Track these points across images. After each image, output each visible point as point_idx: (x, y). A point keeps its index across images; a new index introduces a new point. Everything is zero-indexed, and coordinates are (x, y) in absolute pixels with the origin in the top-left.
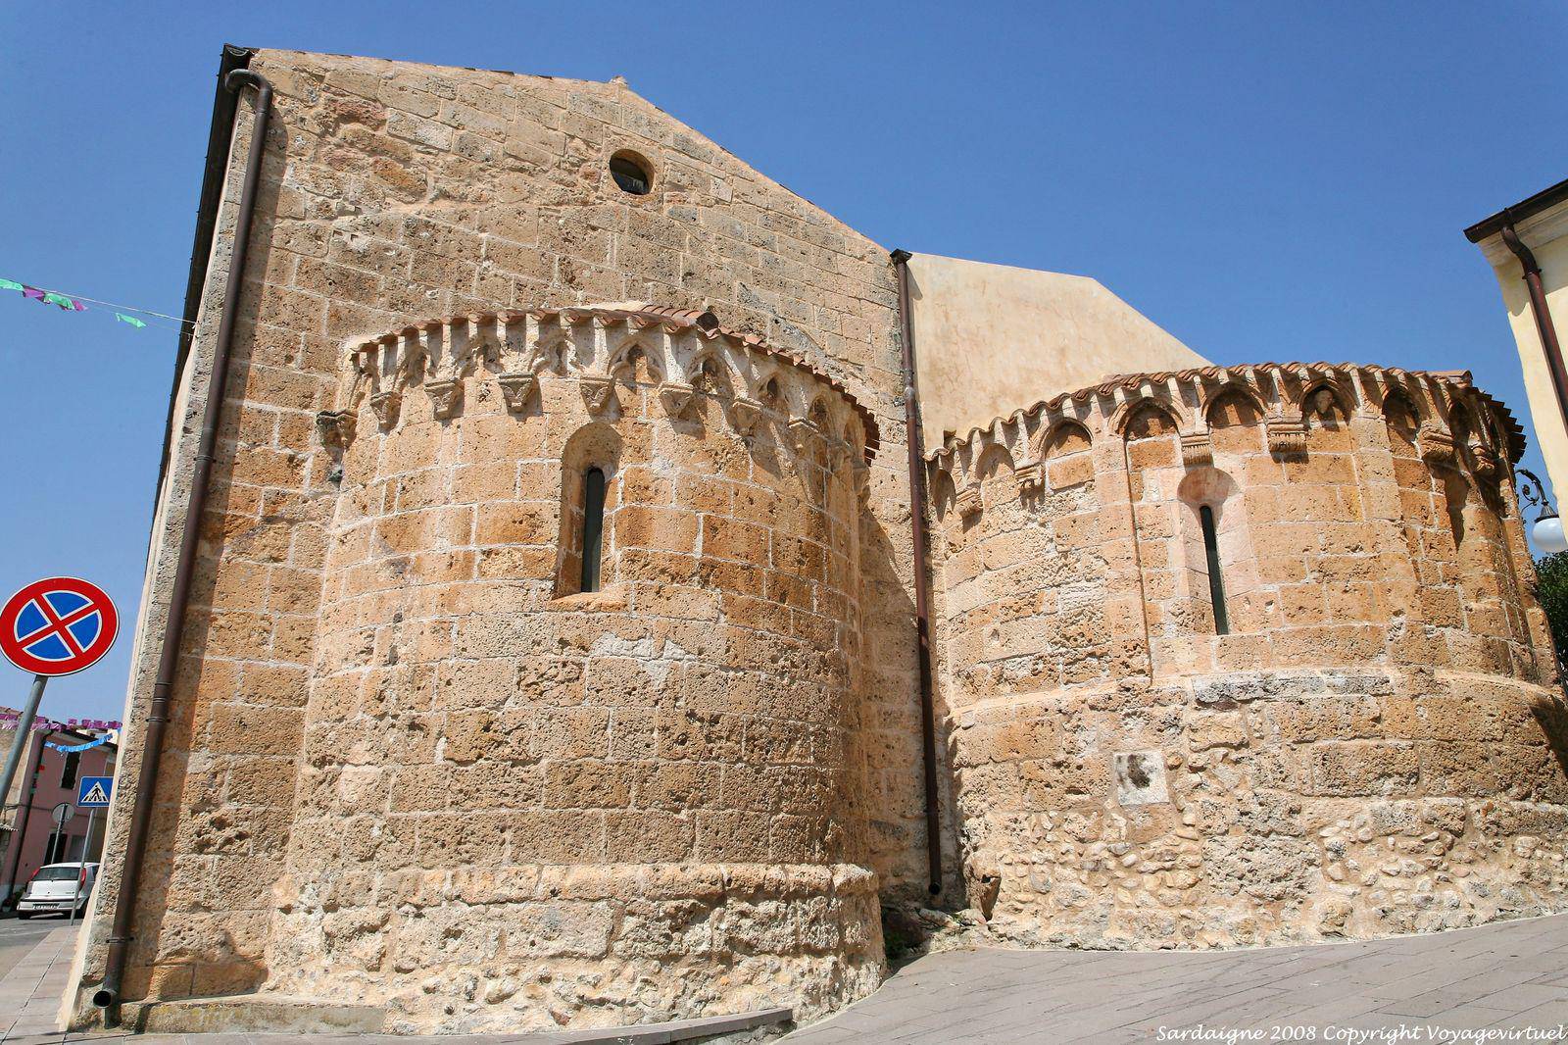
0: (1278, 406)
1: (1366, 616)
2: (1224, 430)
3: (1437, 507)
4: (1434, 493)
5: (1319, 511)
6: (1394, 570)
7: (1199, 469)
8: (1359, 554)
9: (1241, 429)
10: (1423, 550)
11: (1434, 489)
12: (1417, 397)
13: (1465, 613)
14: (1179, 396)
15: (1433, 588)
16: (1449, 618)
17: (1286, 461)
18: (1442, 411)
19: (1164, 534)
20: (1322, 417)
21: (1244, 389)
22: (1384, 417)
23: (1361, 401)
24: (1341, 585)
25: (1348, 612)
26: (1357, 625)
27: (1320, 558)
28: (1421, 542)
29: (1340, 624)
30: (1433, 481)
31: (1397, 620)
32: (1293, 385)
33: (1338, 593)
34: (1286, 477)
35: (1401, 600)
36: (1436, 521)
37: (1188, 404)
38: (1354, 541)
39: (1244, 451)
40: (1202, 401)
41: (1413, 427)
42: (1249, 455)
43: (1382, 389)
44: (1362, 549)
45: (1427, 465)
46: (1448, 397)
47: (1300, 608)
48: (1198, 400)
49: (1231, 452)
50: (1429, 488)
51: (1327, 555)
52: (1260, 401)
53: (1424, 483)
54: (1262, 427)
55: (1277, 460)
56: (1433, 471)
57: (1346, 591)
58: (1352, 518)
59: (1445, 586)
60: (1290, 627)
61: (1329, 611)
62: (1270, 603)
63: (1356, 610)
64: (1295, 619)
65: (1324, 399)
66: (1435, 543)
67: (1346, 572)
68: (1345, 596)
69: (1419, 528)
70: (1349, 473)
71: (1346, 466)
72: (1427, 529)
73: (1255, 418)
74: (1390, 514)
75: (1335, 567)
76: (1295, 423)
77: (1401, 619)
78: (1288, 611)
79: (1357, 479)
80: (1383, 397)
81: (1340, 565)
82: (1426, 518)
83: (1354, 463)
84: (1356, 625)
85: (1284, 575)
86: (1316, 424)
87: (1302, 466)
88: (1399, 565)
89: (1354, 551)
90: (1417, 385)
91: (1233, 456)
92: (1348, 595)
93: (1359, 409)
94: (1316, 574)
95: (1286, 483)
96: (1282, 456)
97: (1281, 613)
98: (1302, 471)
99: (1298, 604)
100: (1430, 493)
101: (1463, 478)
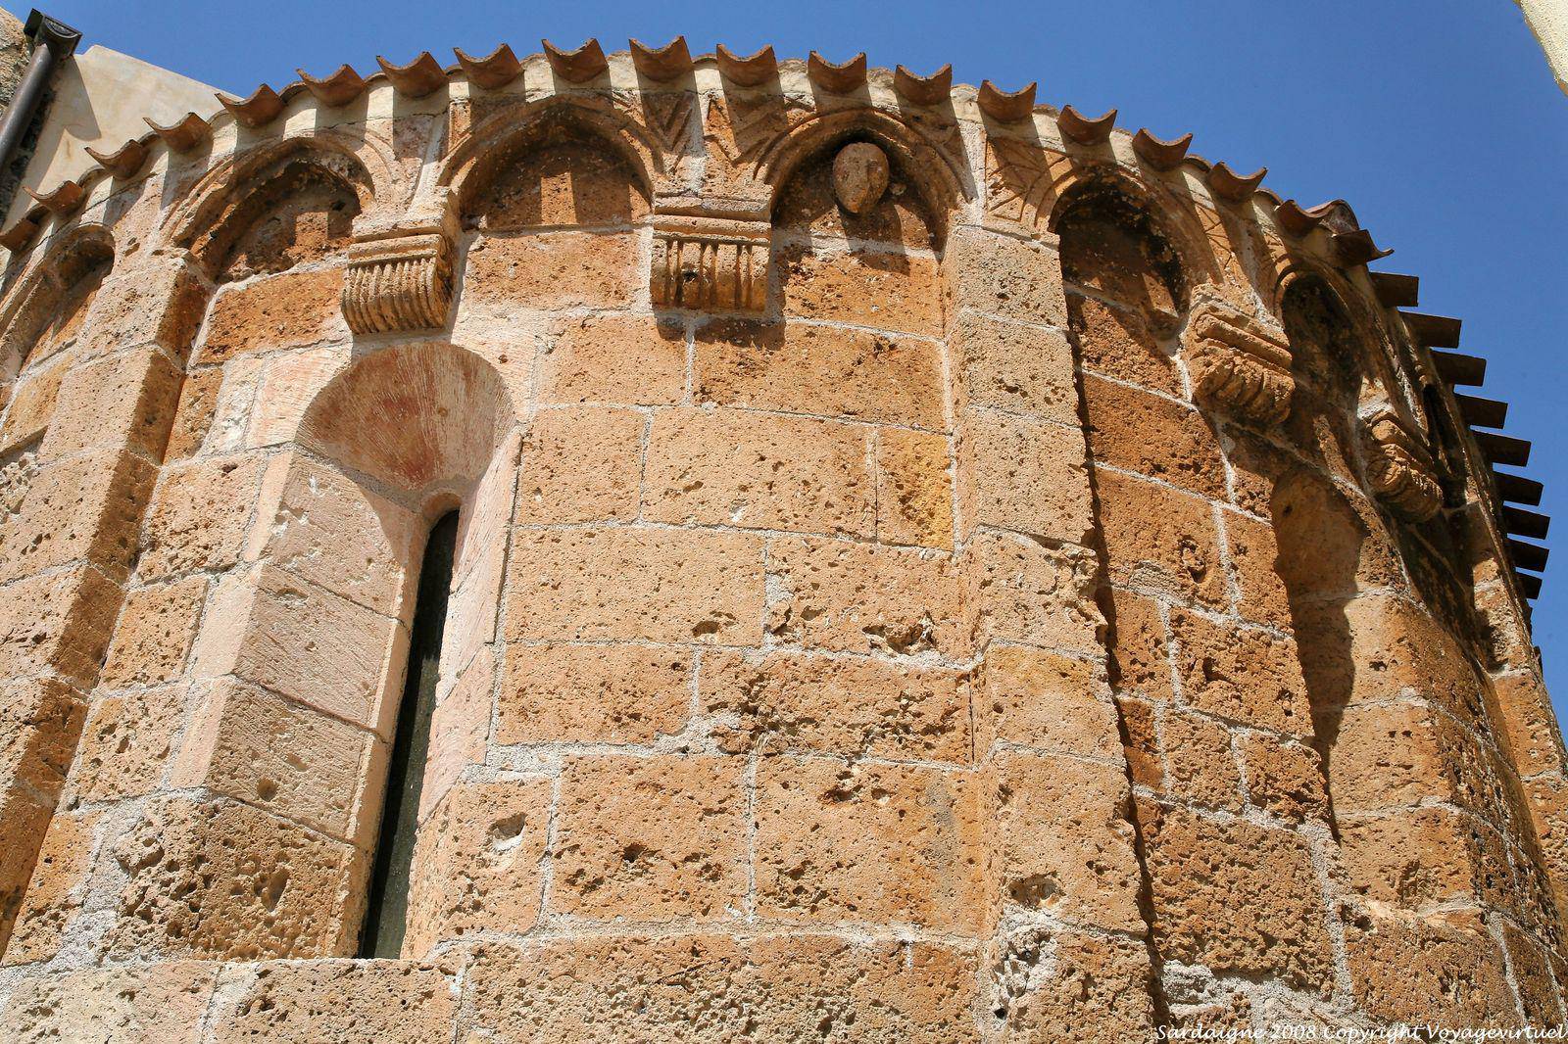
0: (694, 167)
1: (910, 903)
2: (517, 241)
3: (1240, 550)
4: (1234, 508)
5: (787, 495)
6: (1033, 714)
7: (400, 346)
8: (920, 660)
9: (576, 240)
10: (1175, 674)
11: (1233, 496)
12: (1176, 216)
13: (1337, 930)
14: (388, 133)
15: (1211, 818)
16: (1270, 941)
17: (703, 335)
18: (1263, 278)
19: (213, 558)
20: (856, 224)
21: (601, 122)
22: (1056, 239)
23: (981, 187)
24: (822, 769)
25: (830, 882)
26: (862, 936)
27: (755, 660)
28: (1173, 647)
29: (788, 926)
30: (1231, 473)
31: (1025, 921)
32: (755, 116)
33: (804, 800)
34: (691, 384)
35: (1049, 838)
36: (1236, 594)
37: (405, 149)
38: (907, 610)
39: (566, 299)
40: (453, 148)
41: (1167, 309)
42: (581, 312)
43: (1057, 171)
44: (931, 641)
45: (1210, 423)
46: (1280, 250)
47: (632, 853)
48: (444, 142)
49: (524, 300)
50: (1215, 488)
51: (788, 651)
52: (646, 155)
53: (1197, 469)
54: (646, 235)
55: (672, 332)
56: (1229, 444)
57: (837, 796)
58: (908, 532)
59: (1259, 819)
60: (571, 930)
61: (749, 873)
62: (511, 826)
63: (869, 877)
64: (598, 897)
65: (857, 170)
66: (1225, 662)
67: (856, 719)
68: (834, 813)
69: (1165, 603)
70: (924, 392)
71: (916, 369)
72: (1199, 613)
73: (628, 210)
74: (1045, 518)
75: (809, 701)
76: (745, 217)
77: (1045, 915)
78: (572, 862)
79: (948, 413)
80: (1059, 191)
81: (833, 690)
82: (1198, 576)
83: (946, 363)
84: (856, 937)
85: (595, 711)
86: (830, 244)
87: (754, 353)
88: (1053, 703)
89: (900, 645)
90: (1177, 189)
91: (527, 313)
92: (847, 808)
93: (972, 206)
94: (727, 719)
95: (687, 405)
96: (693, 321)
97: (548, 870)
98: (749, 368)
99: (627, 832)
100: (1218, 506)
101: (1341, 500)
